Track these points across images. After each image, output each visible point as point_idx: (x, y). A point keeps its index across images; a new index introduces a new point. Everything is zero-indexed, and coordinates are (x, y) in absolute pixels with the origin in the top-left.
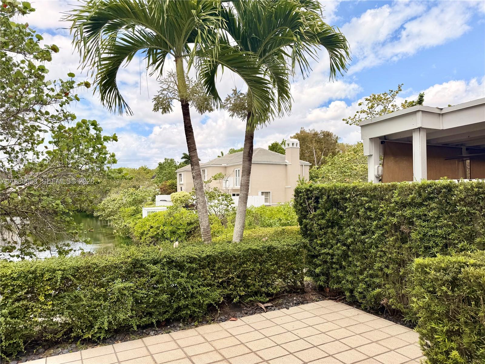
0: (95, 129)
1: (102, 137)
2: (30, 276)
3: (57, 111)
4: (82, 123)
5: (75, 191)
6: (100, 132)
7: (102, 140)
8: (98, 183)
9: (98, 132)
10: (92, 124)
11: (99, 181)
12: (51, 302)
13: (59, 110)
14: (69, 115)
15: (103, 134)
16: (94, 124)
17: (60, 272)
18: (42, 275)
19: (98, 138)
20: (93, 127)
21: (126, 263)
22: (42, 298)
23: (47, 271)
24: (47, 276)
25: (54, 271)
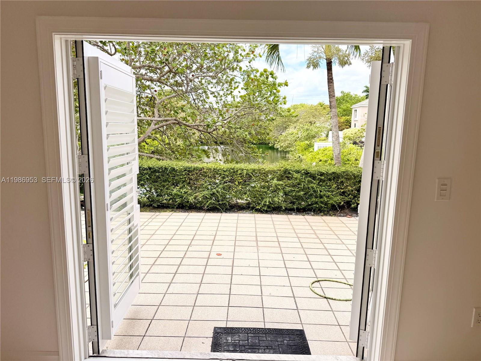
0: (272, 77)
1: (277, 83)
2: (232, 170)
3: (247, 67)
4: (264, 72)
5: (257, 125)
6: (276, 79)
7: (277, 86)
8: (273, 120)
9: (274, 80)
10: (271, 74)
11: (274, 118)
12: (241, 186)
13: (248, 66)
14: (254, 70)
15: (278, 81)
16: (272, 74)
17: (245, 171)
18: (237, 171)
19: (274, 84)
20: (271, 76)
21: (280, 170)
22: (237, 183)
23: (240, 169)
24: (239, 172)
25: (243, 170)
